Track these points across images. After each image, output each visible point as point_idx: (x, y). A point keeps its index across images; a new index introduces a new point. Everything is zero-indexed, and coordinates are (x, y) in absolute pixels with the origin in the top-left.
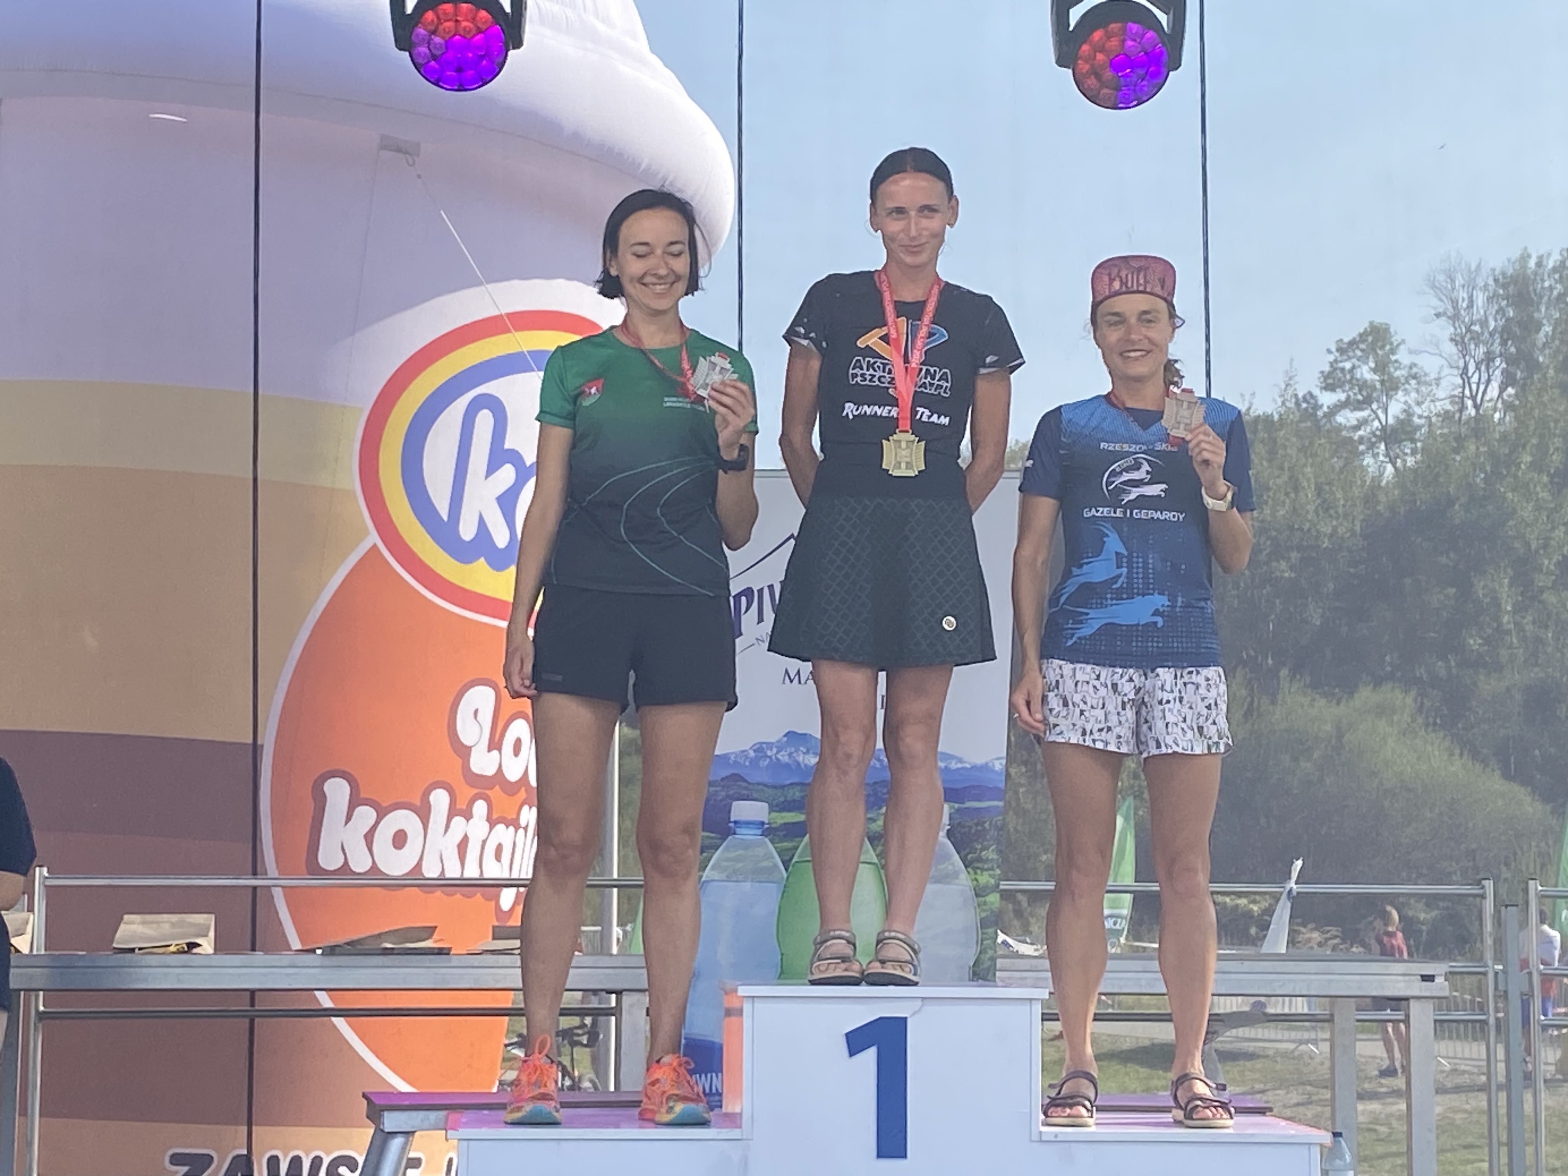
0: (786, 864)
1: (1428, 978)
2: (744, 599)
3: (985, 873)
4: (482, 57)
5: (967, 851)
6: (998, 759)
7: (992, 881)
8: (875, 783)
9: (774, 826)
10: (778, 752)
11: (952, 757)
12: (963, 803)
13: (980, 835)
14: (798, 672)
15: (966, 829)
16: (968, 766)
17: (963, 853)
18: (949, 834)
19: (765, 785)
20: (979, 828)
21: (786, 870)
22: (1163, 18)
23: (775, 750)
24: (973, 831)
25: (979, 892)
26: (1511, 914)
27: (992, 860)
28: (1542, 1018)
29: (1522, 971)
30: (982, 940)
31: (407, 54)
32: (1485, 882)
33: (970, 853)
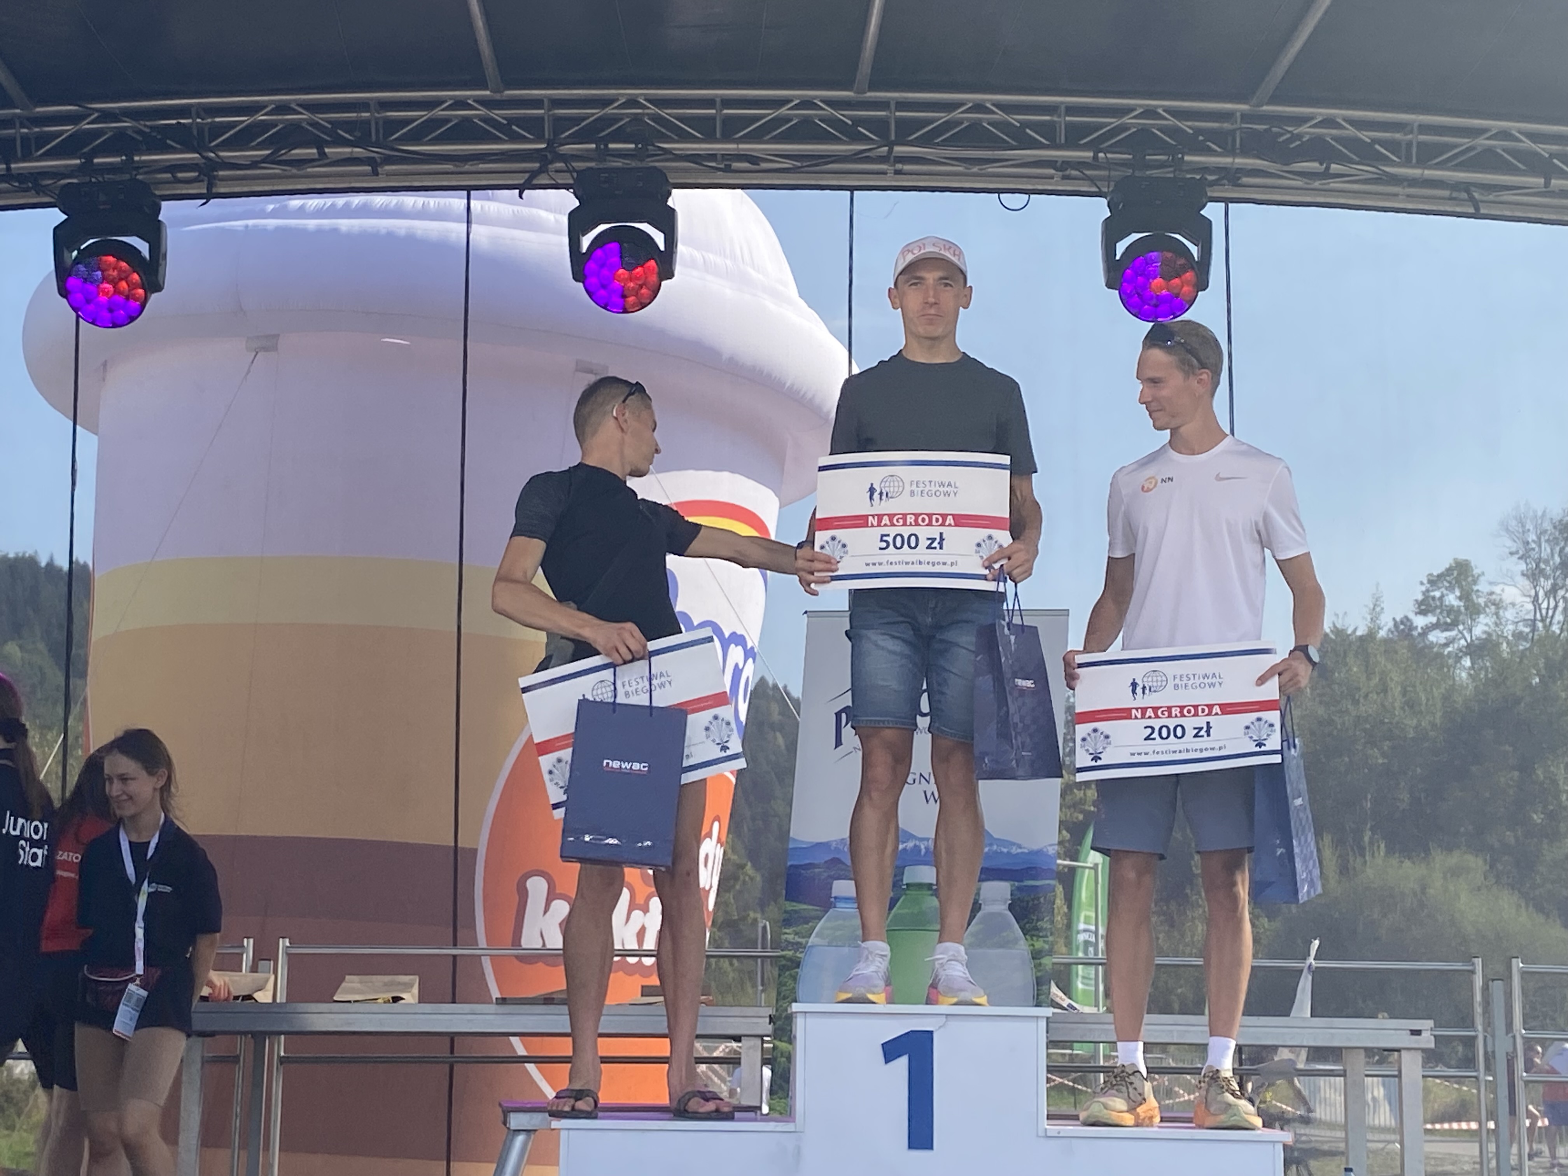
1: (1416, 1033)
2: (844, 716)
3: (1041, 939)
4: (641, 287)
5: (1026, 920)
7: (1047, 947)
11: (1014, 844)
12: (1022, 881)
13: (1036, 908)
15: (1025, 903)
16: (1026, 851)
17: (1022, 924)
18: (1011, 908)
20: (1036, 902)
22: (1194, 250)
24: (1031, 904)
25: (1036, 955)
26: (1497, 987)
27: (1046, 929)
28: (1525, 1074)
29: (1507, 1034)
30: (1038, 995)
31: (581, 285)
32: (1476, 960)
33: (1028, 923)
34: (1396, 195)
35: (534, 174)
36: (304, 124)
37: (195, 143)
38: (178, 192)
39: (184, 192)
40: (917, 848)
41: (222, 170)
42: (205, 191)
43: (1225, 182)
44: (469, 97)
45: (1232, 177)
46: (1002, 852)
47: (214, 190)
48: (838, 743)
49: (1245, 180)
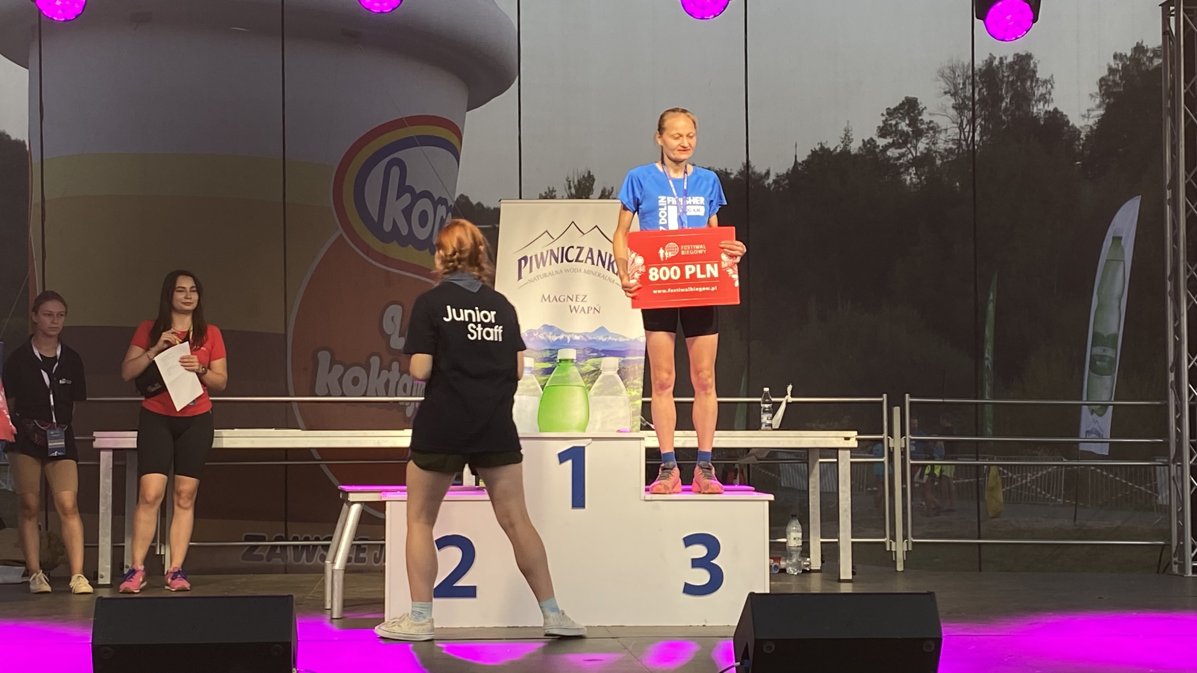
0: (543, 387)
1: (847, 439)
2: (523, 261)
3: (635, 390)
6: (643, 336)
7: (638, 394)
8: (584, 349)
9: (537, 369)
10: (539, 334)
11: (621, 336)
12: (624, 357)
13: (633, 373)
14: (549, 297)
15: (626, 370)
16: (628, 340)
17: (624, 381)
18: (619, 372)
19: (533, 350)
20: (633, 369)
21: (543, 389)
23: (537, 334)
24: (630, 370)
25: (632, 399)
27: (638, 384)
30: (633, 422)
32: (884, 395)
33: (628, 381)
40: (565, 340)
46: (614, 341)
48: (520, 277)
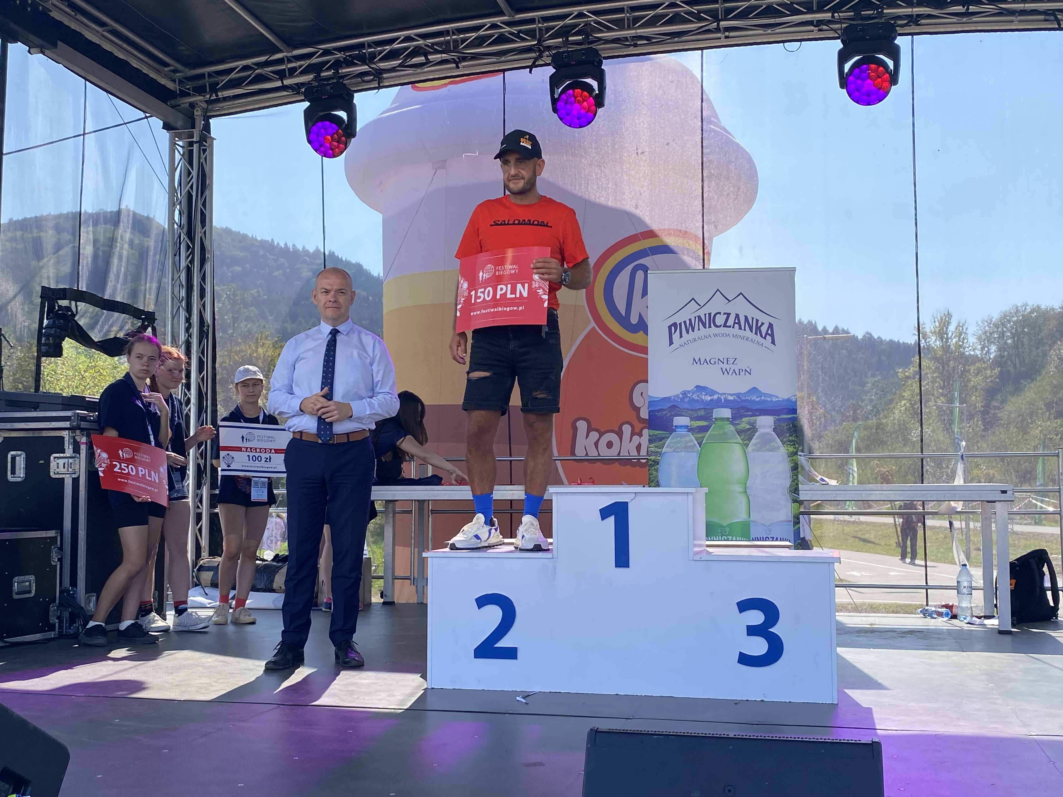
0: (699, 444)
1: (1004, 492)
2: (673, 328)
3: (792, 447)
4: (587, 113)
7: (795, 450)
9: (693, 427)
11: (773, 396)
12: (780, 415)
14: (700, 360)
16: (781, 400)
17: (781, 438)
19: (687, 409)
21: (700, 447)
22: (890, 63)
23: (691, 394)
24: (785, 428)
25: (790, 455)
34: (1013, 21)
35: (536, 59)
36: (423, 46)
37: (367, 62)
38: (365, 87)
39: (368, 87)
40: (719, 400)
41: (385, 73)
42: (377, 86)
43: (911, 24)
44: (498, 21)
45: (914, 20)
46: (766, 400)
47: (381, 85)
48: (670, 344)
49: (923, 21)
